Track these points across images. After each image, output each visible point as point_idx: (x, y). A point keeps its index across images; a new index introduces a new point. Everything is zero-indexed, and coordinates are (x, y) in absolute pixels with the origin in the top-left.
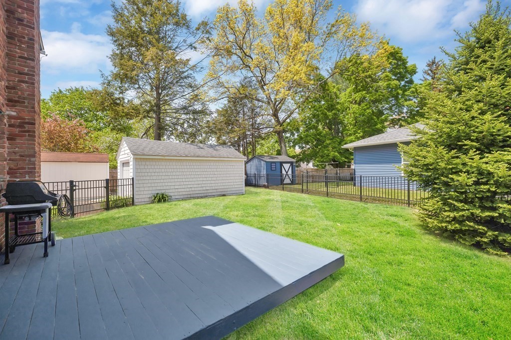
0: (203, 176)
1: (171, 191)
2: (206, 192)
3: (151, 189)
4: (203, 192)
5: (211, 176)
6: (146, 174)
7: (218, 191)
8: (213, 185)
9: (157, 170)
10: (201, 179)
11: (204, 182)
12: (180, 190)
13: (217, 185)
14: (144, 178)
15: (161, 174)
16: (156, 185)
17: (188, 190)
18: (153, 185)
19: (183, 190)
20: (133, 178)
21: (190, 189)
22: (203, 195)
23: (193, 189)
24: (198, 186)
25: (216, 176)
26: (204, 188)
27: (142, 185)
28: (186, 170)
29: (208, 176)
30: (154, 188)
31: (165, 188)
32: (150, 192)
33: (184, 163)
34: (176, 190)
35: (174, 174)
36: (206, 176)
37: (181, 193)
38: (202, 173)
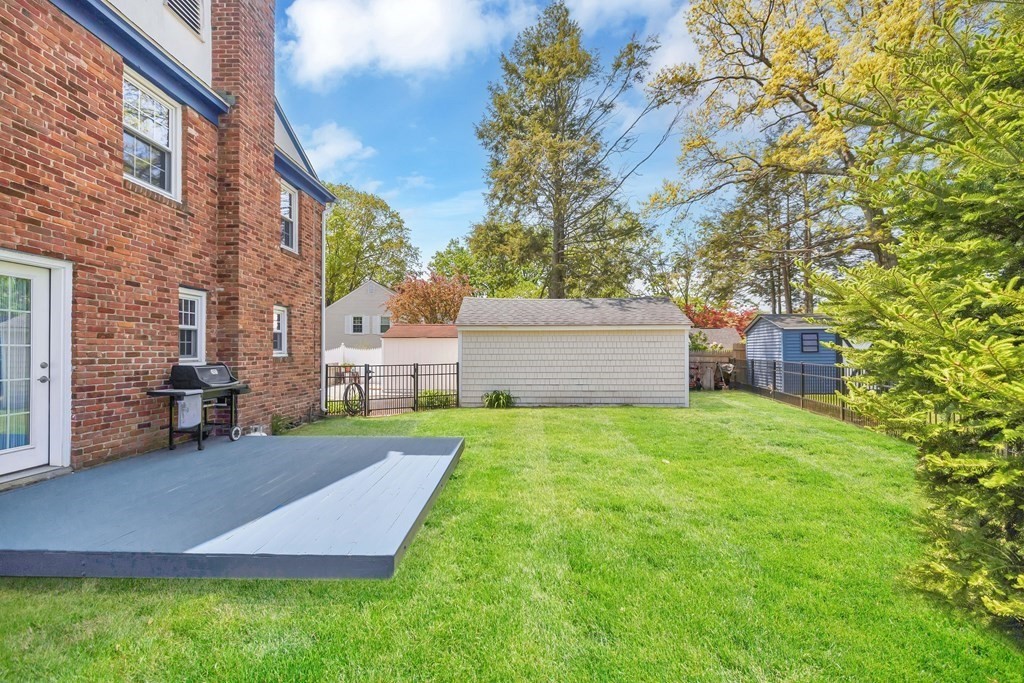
0: (584, 363)
1: (519, 388)
2: (588, 395)
3: (485, 382)
4: (583, 395)
5: (600, 363)
6: (478, 357)
7: (616, 394)
8: (605, 382)
9: (496, 351)
10: (580, 369)
11: (585, 375)
12: (534, 388)
13: (614, 382)
14: (475, 364)
15: (502, 357)
16: (493, 376)
17: (550, 388)
18: (488, 376)
19: (541, 388)
20: (458, 364)
21: (556, 388)
22: (581, 401)
23: (561, 388)
24: (571, 382)
25: (613, 363)
26: (585, 388)
27: (471, 376)
28: (547, 351)
29: (595, 363)
30: (491, 382)
31: (508, 382)
32: (484, 388)
33: (545, 339)
34: (529, 388)
35: (525, 357)
36: (589, 363)
37: (537, 394)
38: (581, 357)
